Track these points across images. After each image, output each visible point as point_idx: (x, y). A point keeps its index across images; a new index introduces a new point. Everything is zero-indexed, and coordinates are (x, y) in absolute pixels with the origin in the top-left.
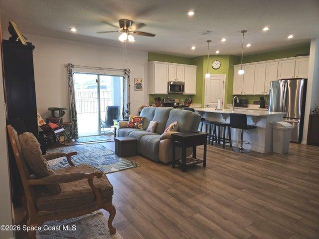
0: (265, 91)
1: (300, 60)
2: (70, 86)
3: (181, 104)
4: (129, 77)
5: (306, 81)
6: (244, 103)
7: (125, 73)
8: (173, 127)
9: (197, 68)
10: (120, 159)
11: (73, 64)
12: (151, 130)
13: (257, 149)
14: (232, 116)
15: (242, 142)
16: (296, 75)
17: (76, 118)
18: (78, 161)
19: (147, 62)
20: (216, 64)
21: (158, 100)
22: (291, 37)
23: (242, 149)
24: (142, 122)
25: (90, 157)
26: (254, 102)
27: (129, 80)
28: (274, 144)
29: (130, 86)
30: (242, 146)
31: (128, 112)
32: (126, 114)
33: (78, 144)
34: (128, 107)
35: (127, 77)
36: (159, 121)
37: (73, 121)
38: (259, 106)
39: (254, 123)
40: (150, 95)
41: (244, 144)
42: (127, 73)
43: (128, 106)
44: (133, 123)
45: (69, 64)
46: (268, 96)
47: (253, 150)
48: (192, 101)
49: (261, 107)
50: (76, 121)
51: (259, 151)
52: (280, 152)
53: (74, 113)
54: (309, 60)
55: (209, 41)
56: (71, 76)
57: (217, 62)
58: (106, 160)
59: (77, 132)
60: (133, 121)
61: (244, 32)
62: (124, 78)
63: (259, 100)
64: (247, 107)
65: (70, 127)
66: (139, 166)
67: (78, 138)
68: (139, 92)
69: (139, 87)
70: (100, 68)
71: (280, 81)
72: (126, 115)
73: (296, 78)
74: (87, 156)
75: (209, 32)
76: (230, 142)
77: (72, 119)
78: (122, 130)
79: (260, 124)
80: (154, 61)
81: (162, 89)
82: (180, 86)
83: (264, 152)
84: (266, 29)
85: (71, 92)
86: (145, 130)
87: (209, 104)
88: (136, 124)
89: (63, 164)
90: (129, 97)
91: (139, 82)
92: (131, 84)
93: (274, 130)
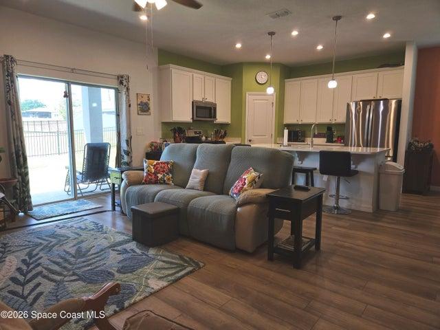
0: (334, 118)
2: (9, 103)
3: (210, 139)
4: (128, 89)
5: (399, 103)
7: (121, 83)
8: (257, 180)
9: (232, 81)
10: (152, 252)
11: (16, 57)
12: (198, 186)
14: (324, 156)
15: (338, 197)
16: (380, 95)
17: (26, 168)
18: (56, 268)
19: (156, 66)
20: (262, 77)
21: (177, 132)
22: (387, 36)
23: (337, 208)
24: (171, 171)
25: (79, 254)
27: (128, 96)
29: (130, 106)
30: (337, 203)
31: (128, 153)
32: (125, 157)
33: (35, 222)
34: (128, 145)
35: (125, 90)
36: (213, 169)
37: (20, 174)
40: (163, 123)
41: (340, 201)
42: (125, 83)
43: (128, 142)
44: (155, 174)
45: (7, 57)
47: (353, 207)
48: (225, 133)
49: (328, 141)
50: (27, 174)
51: (362, 210)
52: (392, 209)
53: (21, 159)
54: (403, 73)
55: (272, 34)
56: (13, 82)
57: (264, 74)
58: (121, 257)
59: (29, 197)
60: (153, 170)
61: (337, 18)
62: (118, 92)
64: (304, 142)
65: (11, 189)
66: (201, 264)
67: (31, 209)
68: (144, 118)
69: (144, 108)
70: (72, 69)
72: (126, 159)
73: (379, 98)
74: (73, 251)
75: (287, 13)
77: (17, 170)
78: (136, 188)
79: (363, 167)
80: (171, 65)
81: (183, 114)
82: (210, 109)
83: (371, 211)
84: (371, 16)
85: (13, 114)
86: (183, 186)
87: (252, 138)
88: (160, 176)
89: (23, 285)
90: (129, 127)
91: (145, 100)
92: (131, 102)
93: (381, 175)
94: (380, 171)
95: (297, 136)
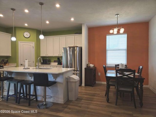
0: (60, 54)
1: (77, 36)
5: (81, 49)
6: (48, 62)
9: (11, 36)
13: (58, 101)
14: (35, 75)
15: (45, 96)
16: (76, 45)
26: (54, 61)
28: (69, 93)
38: (57, 63)
39: (54, 79)
46: (62, 57)
47: (55, 102)
48: (7, 61)
49: (58, 64)
51: (59, 102)
52: (74, 99)
54: (82, 36)
55: (13, 9)
61: (41, 4)
63: (57, 59)
64: (49, 64)
71: (67, 48)
76: (36, 98)
79: (59, 80)
83: (63, 103)
93: (69, 83)
94: (68, 81)
95: (46, 62)
